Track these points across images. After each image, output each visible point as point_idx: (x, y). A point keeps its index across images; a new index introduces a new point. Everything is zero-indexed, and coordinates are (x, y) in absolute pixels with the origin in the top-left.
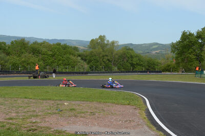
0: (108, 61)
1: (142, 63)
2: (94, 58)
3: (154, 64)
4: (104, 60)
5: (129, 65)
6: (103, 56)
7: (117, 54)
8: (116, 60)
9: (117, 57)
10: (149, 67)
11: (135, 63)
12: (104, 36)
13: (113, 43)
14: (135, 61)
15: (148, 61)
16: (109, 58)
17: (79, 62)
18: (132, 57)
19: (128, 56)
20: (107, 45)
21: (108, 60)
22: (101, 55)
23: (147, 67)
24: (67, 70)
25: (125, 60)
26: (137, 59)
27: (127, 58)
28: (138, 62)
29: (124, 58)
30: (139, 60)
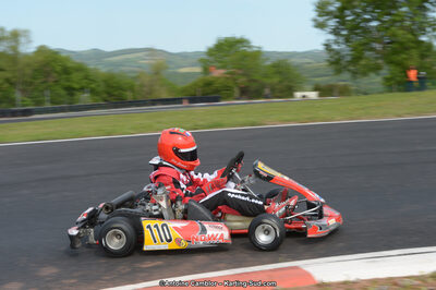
0: (6, 85)
1: (93, 86)
3: (120, 88)
5: (63, 92)
7: (28, 65)
8: (28, 79)
9: (28, 71)
10: (110, 94)
11: (76, 86)
13: (15, 35)
14: (76, 81)
15: (105, 81)
16: (8, 75)
18: (66, 71)
19: (58, 69)
21: (7, 80)
23: (105, 95)
25: (51, 79)
26: (81, 75)
27: (55, 75)
28: (84, 83)
29: (47, 74)
30: (86, 78)
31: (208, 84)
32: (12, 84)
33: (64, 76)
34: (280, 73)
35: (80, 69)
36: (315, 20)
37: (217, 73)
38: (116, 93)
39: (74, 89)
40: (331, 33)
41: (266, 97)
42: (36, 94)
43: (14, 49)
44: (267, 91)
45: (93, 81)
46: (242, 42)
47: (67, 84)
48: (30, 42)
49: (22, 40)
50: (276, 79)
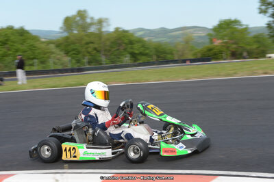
0: (95, 52)
1: (147, 51)
2: (73, 47)
3: (165, 52)
4: (90, 50)
6: (87, 43)
7: (108, 39)
8: (108, 48)
9: (108, 43)
10: (158, 57)
11: (137, 52)
12: (85, 11)
13: (100, 22)
14: (137, 48)
15: (155, 48)
16: (96, 46)
17: (53, 53)
18: (131, 43)
19: (126, 41)
20: (91, 24)
21: (95, 49)
22: (84, 42)
24: (34, 68)
25: (121, 48)
26: (140, 45)
27: (124, 45)
28: (142, 50)
29: (120, 45)
30: (143, 46)
31: (210, 50)
32: (98, 51)
33: (130, 46)
34: (258, 42)
35: (140, 41)
36: (260, 9)
37: (218, 42)
38: (162, 56)
39: (135, 54)
40: (270, 16)
41: (244, 58)
42: (113, 57)
43: (100, 29)
44: (245, 54)
45: (148, 48)
46: (236, 22)
47: (131, 50)
48: (109, 25)
49: (104, 24)
50: (255, 46)
